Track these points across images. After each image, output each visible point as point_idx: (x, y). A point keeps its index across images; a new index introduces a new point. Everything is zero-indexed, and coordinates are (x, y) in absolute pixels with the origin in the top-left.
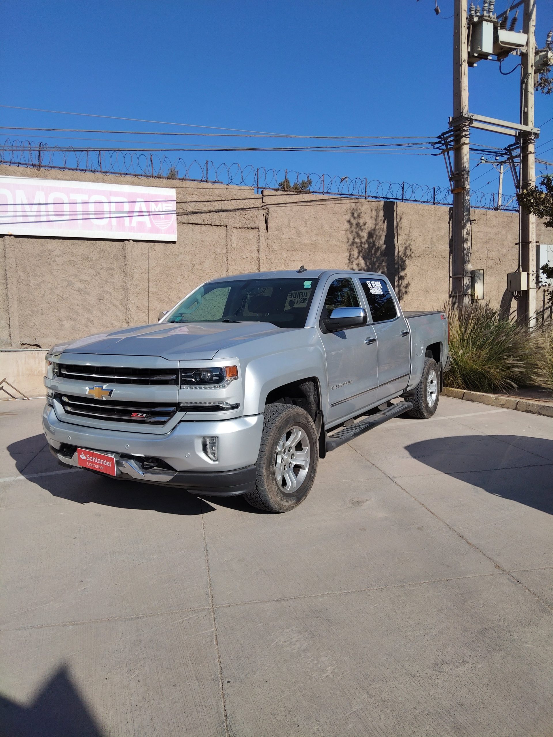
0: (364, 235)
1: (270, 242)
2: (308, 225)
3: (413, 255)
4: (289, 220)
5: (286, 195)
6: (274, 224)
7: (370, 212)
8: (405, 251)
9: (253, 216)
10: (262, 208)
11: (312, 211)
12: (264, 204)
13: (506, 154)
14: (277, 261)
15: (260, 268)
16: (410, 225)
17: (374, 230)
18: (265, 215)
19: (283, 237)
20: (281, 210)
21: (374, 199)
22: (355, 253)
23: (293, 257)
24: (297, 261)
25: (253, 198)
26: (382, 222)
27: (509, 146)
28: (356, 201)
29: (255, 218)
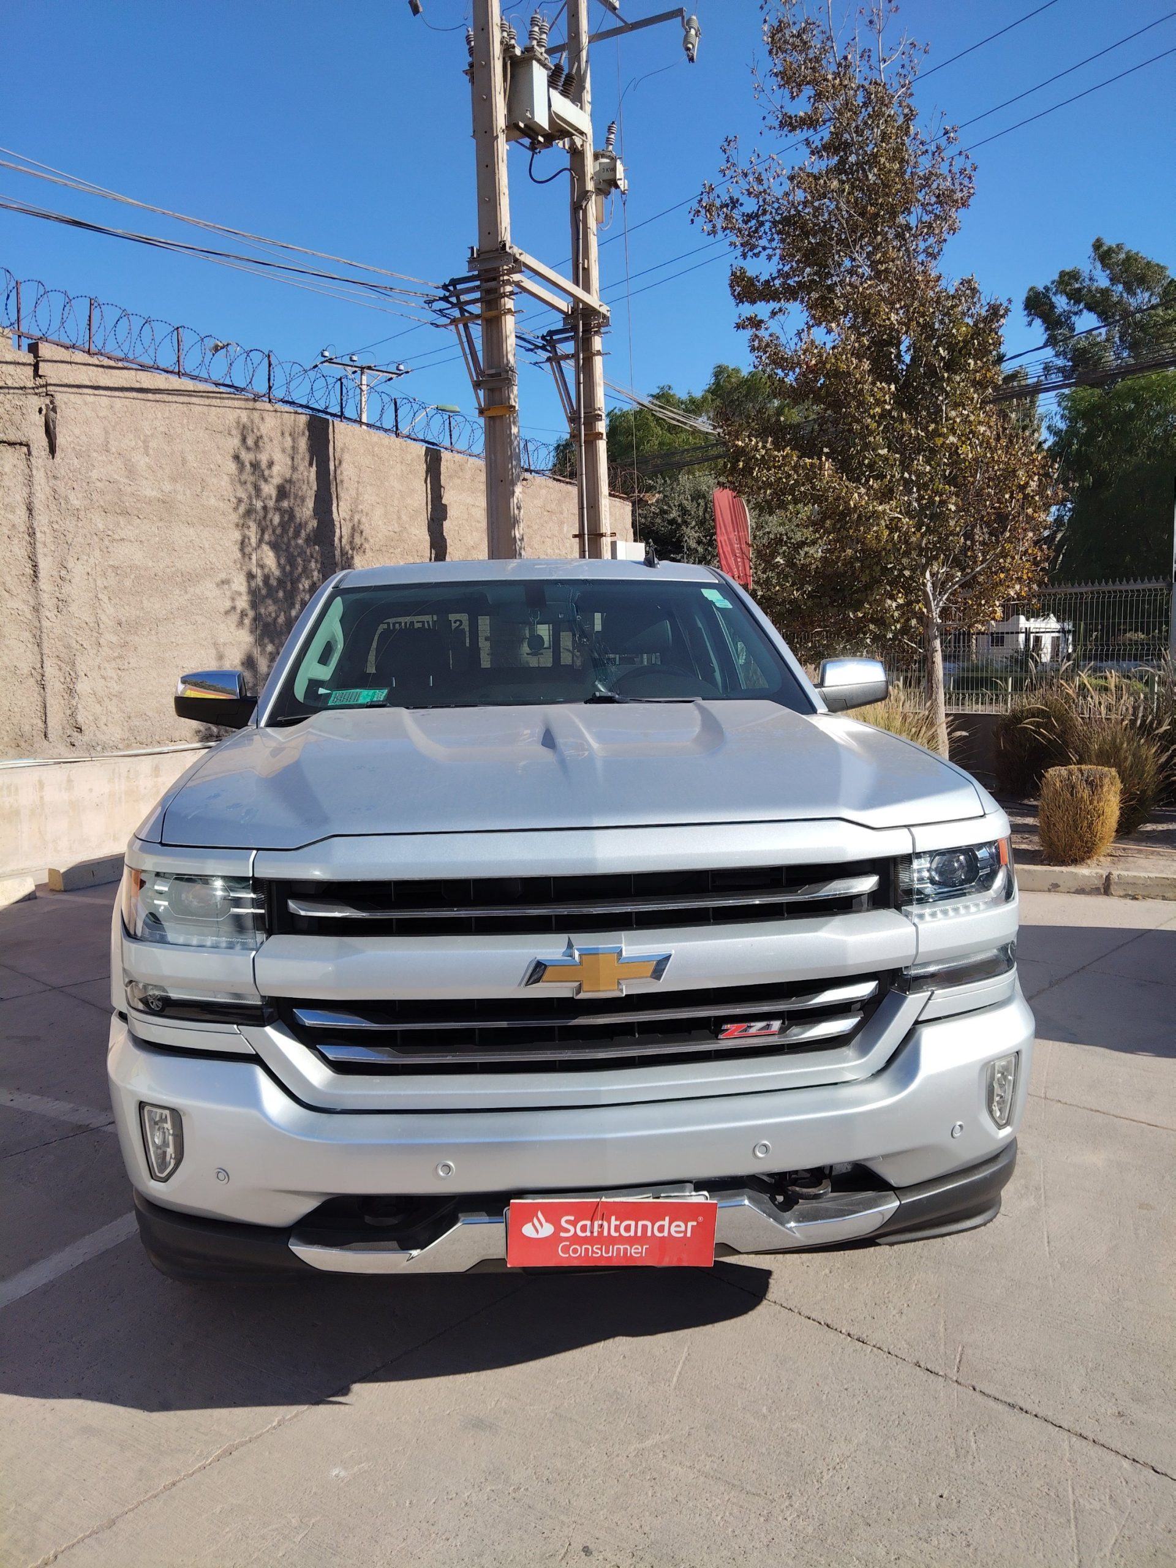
0: (269, 490)
1: (60, 486)
2: (151, 452)
3: (366, 546)
4: (107, 432)
5: (97, 366)
6: (69, 439)
7: (280, 438)
8: (352, 536)
9: (13, 410)
10: (37, 391)
11: (159, 415)
12: (39, 381)
13: (543, 348)
14: (80, 539)
15: (38, 556)
16: (359, 477)
17: (290, 481)
18: (44, 412)
19: (94, 474)
20: (86, 404)
21: (287, 408)
22: (253, 533)
23: (119, 530)
24: (131, 541)
25: (11, 363)
26: (307, 463)
27: (551, 333)
28: (250, 404)
29: (17, 417)
